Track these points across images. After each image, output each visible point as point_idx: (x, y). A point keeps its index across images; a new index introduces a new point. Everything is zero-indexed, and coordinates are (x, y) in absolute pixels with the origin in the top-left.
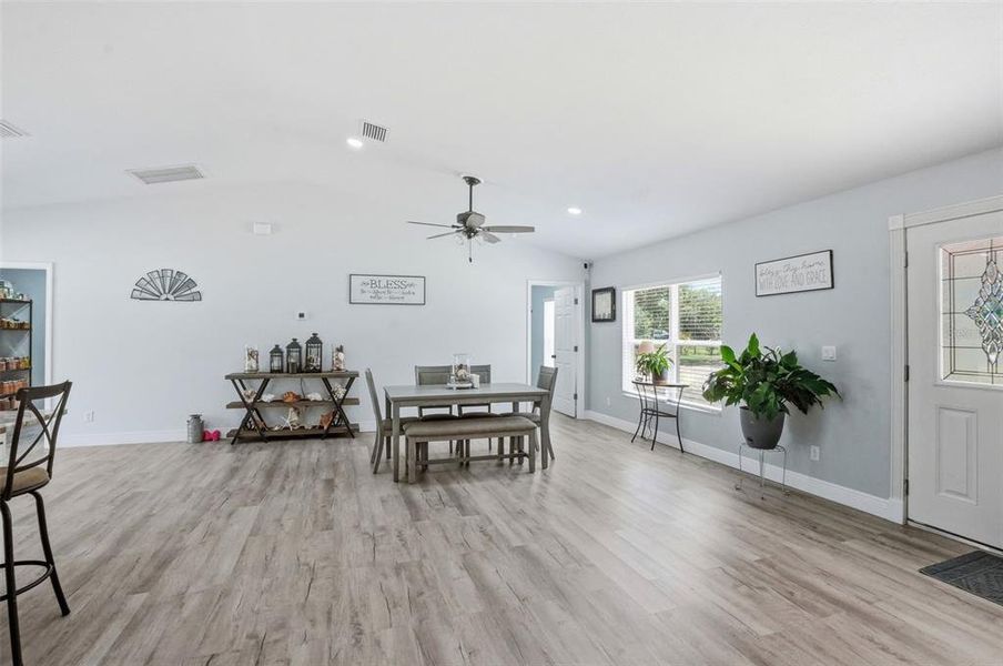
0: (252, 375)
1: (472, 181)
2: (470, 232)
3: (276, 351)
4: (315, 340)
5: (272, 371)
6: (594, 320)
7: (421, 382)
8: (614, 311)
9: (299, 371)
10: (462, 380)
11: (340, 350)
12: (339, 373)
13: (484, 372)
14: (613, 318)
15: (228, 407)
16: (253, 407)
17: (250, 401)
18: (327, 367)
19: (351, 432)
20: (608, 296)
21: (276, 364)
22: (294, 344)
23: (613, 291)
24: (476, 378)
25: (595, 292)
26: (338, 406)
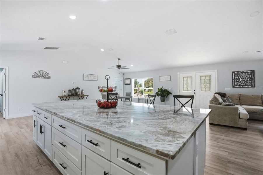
1: (119, 59)
2: (119, 68)
3: (70, 91)
4: (78, 88)
5: (69, 95)
6: (125, 84)
11: (83, 90)
14: (130, 84)
20: (129, 80)
22: (74, 89)
25: (125, 79)
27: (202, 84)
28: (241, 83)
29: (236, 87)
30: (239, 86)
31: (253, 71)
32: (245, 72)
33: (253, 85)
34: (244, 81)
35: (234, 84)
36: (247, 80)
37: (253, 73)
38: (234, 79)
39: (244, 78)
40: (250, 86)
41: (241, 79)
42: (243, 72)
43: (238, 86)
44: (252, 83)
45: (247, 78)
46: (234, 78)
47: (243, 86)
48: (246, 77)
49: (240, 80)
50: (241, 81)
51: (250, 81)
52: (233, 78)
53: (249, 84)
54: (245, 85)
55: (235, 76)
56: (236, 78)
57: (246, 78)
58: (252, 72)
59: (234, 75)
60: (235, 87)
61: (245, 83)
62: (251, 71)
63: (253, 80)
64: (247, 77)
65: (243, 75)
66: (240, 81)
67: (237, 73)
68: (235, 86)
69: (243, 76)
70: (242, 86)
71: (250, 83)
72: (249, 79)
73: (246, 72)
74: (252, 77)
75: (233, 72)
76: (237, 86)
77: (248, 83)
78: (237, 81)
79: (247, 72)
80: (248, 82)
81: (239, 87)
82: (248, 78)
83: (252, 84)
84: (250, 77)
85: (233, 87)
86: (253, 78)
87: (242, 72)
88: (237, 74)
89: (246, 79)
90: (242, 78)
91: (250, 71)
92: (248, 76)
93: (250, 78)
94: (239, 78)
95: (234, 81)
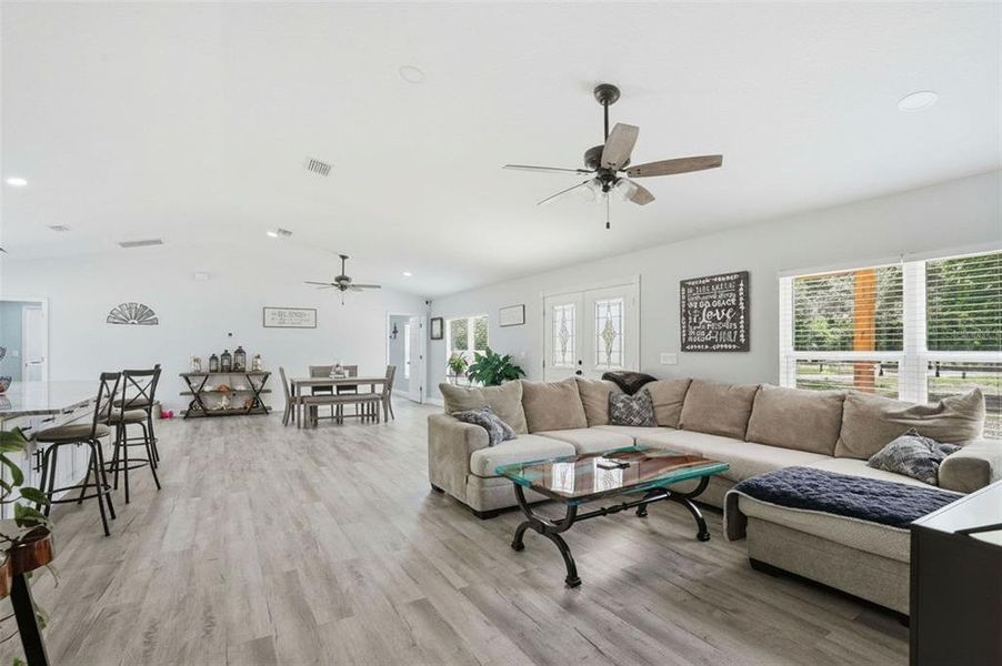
0: (197, 374)
1: (344, 257)
2: (343, 288)
3: (214, 358)
4: (240, 351)
5: (211, 371)
6: (432, 338)
7: (313, 375)
8: (442, 333)
9: (230, 371)
10: (338, 373)
11: (258, 357)
12: (256, 373)
13: (353, 370)
14: (442, 337)
15: (182, 394)
16: (198, 396)
17: (195, 391)
18: (249, 368)
19: (265, 411)
20: (439, 322)
21: (214, 367)
22: (226, 354)
23: (442, 320)
24: (347, 373)
25: (432, 320)
26: (256, 394)
27: (601, 337)
28: (707, 332)
29: (690, 350)
30: (700, 344)
31: (745, 277)
32: (718, 282)
33: (743, 340)
34: (714, 320)
35: (687, 338)
36: (724, 319)
37: (742, 285)
38: (686, 315)
39: (713, 309)
40: (732, 344)
41: (704, 311)
42: (712, 281)
43: (697, 343)
44: (739, 330)
45: (724, 307)
46: (686, 307)
47: (710, 346)
48: (719, 303)
49: (701, 318)
50: (704, 324)
51: (732, 320)
52: (681, 308)
53: (729, 334)
54: (718, 338)
55: (687, 301)
56: (693, 309)
57: (720, 308)
58: (738, 281)
59: (686, 295)
60: (689, 347)
61: (716, 329)
62: (736, 277)
63: (742, 317)
64: (724, 302)
65: (712, 297)
66: (704, 320)
67: (695, 286)
68: (687, 343)
69: (711, 301)
70: (706, 343)
71: (732, 329)
72: (729, 311)
73: (720, 279)
74: (738, 302)
75: (683, 284)
76: (693, 343)
77: (726, 330)
78: (694, 324)
79: (724, 279)
80: (727, 326)
81: (700, 350)
82: (727, 308)
83: (739, 334)
84: (733, 300)
85: (684, 349)
86: (742, 308)
87: (708, 281)
88: (695, 292)
89: (720, 314)
90: (709, 309)
91: (732, 278)
92: (726, 299)
93: (732, 306)
94: (701, 310)
95: (687, 320)
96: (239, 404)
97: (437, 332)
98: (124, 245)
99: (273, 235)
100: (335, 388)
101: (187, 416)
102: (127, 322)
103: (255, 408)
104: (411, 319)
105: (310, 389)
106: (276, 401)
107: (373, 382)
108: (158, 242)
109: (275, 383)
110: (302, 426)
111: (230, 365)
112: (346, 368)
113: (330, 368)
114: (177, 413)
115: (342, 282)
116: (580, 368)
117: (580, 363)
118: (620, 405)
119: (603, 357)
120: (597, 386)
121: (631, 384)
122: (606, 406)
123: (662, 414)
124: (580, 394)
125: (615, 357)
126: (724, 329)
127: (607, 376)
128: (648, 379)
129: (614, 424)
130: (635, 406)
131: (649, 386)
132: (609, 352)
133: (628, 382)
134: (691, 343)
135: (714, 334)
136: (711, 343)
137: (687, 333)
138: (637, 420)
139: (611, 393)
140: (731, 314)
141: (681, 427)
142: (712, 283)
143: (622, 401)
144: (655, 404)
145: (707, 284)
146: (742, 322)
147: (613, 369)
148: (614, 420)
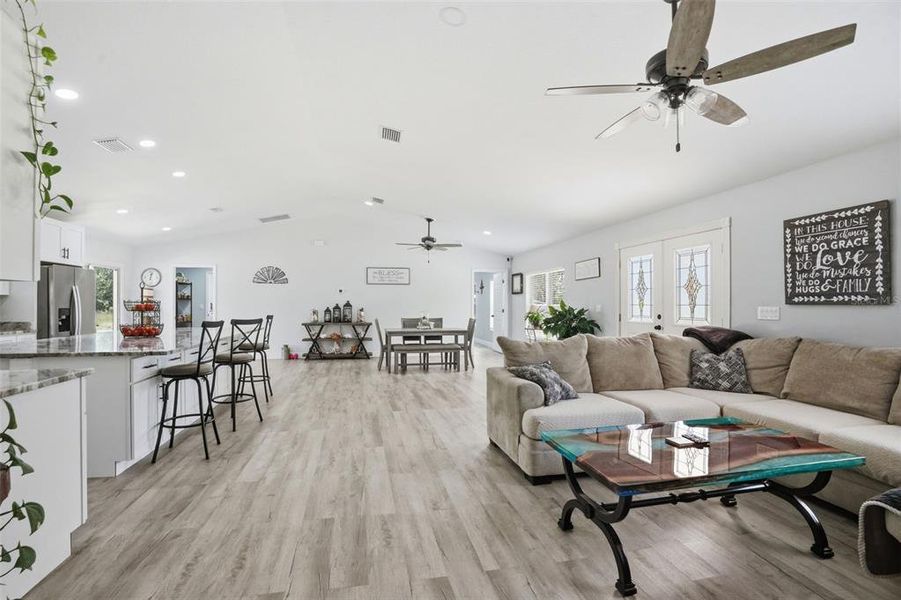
0: (315, 323)
1: (429, 220)
2: (428, 247)
3: (328, 310)
4: (348, 305)
5: (326, 321)
6: (513, 293)
7: (404, 326)
8: (522, 288)
9: (340, 321)
10: (425, 324)
11: (362, 310)
12: (361, 323)
13: (439, 322)
14: (521, 292)
15: (304, 340)
16: (315, 341)
17: (314, 338)
18: (354, 320)
19: (368, 356)
20: (519, 277)
21: (327, 318)
22: (337, 307)
23: (521, 275)
24: (432, 324)
25: (513, 275)
26: (360, 341)
27: (683, 290)
28: (822, 281)
29: (799, 303)
30: (813, 295)
31: (884, 207)
32: (840, 218)
33: (880, 290)
34: (835, 265)
35: (794, 287)
36: (850, 264)
37: (879, 218)
38: (792, 261)
40: (863, 295)
41: (819, 255)
42: (830, 218)
43: (808, 295)
44: (874, 276)
45: (850, 249)
46: (793, 253)
47: (828, 299)
48: (842, 244)
49: (815, 264)
50: (820, 271)
51: (863, 265)
52: (786, 253)
53: (858, 283)
54: (841, 288)
55: (793, 244)
56: (800, 255)
57: (843, 251)
58: (873, 214)
59: (793, 237)
60: (796, 300)
61: (837, 277)
62: (868, 209)
63: (879, 260)
64: (850, 243)
65: (830, 237)
66: (818, 266)
67: (806, 225)
68: (794, 295)
69: (828, 242)
70: (826, 295)
71: (863, 277)
72: (857, 256)
73: (843, 215)
74: (872, 241)
75: (789, 224)
76: (803, 295)
77: (853, 278)
78: (802, 271)
79: (849, 213)
80: (855, 272)
81: (813, 303)
82: (853, 250)
83: (874, 282)
84: (865, 240)
85: (789, 300)
86: (880, 248)
87: (824, 217)
88: (805, 232)
89: (844, 258)
90: (824, 253)
91: (862, 211)
92: (852, 238)
93: (862, 247)
94: (813, 255)
95: (793, 267)
96: (347, 349)
97: (517, 287)
98: (264, 220)
99: (370, 203)
100: (423, 338)
101: (308, 357)
102: (266, 282)
103: (359, 353)
104: (495, 276)
105: (401, 338)
106: (374, 348)
107: (456, 333)
108: (286, 217)
109: (373, 333)
110: (392, 370)
111: (339, 316)
112: (431, 320)
113: (418, 320)
114: (300, 356)
115: (428, 243)
116: (659, 323)
117: (659, 317)
118: (704, 365)
119: (686, 311)
120: (676, 343)
121: (719, 342)
122: (686, 367)
123: (756, 378)
124: (655, 351)
125: (700, 311)
126: (849, 277)
127: (688, 333)
128: (740, 336)
129: (697, 387)
130: (723, 367)
131: (742, 345)
132: (693, 306)
133: (715, 339)
134: (798, 295)
135: (833, 283)
136: (830, 294)
137: (793, 282)
138: (726, 384)
139: (692, 352)
140: (859, 259)
141: (786, 396)
142: (830, 220)
143: (707, 361)
144: (749, 366)
145: (822, 222)
146: (879, 266)
147: (696, 324)
148: (697, 382)
